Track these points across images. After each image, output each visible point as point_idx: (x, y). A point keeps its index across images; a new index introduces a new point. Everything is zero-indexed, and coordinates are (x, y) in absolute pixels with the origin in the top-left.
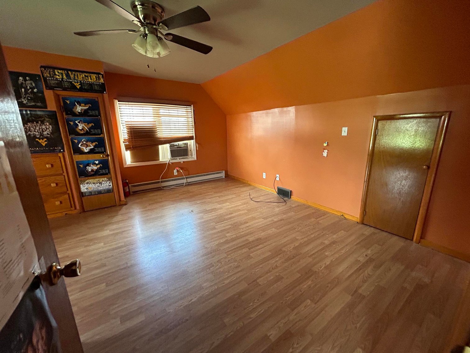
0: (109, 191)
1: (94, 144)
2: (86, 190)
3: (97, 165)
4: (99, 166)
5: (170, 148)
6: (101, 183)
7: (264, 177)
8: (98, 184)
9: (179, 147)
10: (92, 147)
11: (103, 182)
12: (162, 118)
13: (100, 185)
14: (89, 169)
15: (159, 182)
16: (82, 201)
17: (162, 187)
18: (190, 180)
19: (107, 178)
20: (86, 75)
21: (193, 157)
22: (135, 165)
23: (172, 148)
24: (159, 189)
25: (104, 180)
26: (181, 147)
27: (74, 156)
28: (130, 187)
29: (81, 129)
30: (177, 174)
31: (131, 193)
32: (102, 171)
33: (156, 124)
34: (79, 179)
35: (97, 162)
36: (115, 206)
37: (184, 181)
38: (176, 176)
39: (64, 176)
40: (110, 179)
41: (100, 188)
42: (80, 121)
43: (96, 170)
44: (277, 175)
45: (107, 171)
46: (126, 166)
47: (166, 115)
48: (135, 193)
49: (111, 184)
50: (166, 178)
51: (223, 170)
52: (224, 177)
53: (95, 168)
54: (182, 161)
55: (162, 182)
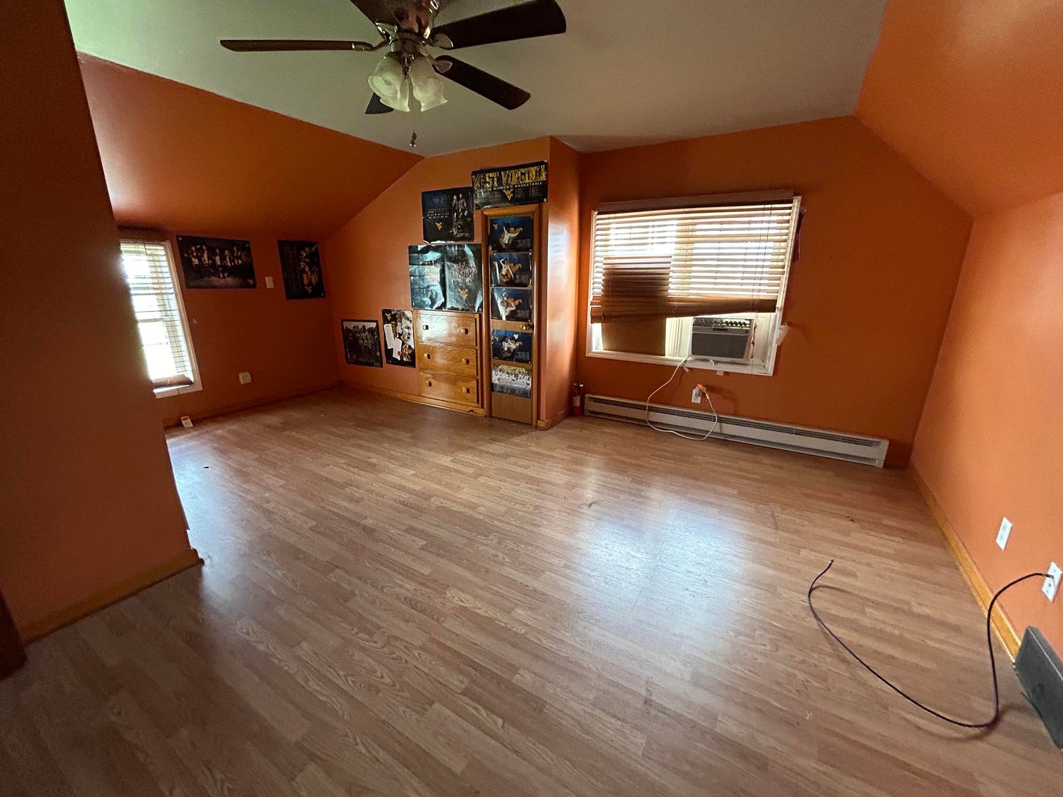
0: (525, 394)
1: (517, 302)
2: (497, 382)
3: (516, 341)
4: (518, 344)
5: (694, 330)
6: (516, 376)
7: (1002, 541)
8: (513, 377)
9: (722, 328)
10: (514, 308)
11: (520, 376)
12: (696, 245)
13: (515, 379)
14: (506, 346)
15: (642, 408)
16: (491, 397)
17: (650, 422)
18: (729, 429)
19: (526, 369)
20: (523, 170)
21: (762, 365)
22: (610, 357)
23: (698, 329)
24: (642, 424)
25: (521, 371)
26: (727, 330)
27: (491, 320)
28: (586, 401)
29: (504, 274)
30: (698, 400)
31: (587, 413)
32: (521, 355)
33: (670, 263)
34: (493, 361)
35: (516, 337)
36: (528, 424)
37: (713, 426)
38: (695, 406)
39: (477, 350)
40: (530, 372)
41: (515, 384)
42: (506, 259)
43: (514, 350)
44: (1053, 566)
45: (528, 357)
46: (590, 355)
47: (712, 236)
48: (595, 415)
49: (530, 382)
50: (667, 404)
51: (883, 437)
52: (879, 463)
53: (513, 346)
54: (721, 368)
55: (651, 409)
